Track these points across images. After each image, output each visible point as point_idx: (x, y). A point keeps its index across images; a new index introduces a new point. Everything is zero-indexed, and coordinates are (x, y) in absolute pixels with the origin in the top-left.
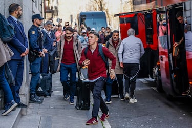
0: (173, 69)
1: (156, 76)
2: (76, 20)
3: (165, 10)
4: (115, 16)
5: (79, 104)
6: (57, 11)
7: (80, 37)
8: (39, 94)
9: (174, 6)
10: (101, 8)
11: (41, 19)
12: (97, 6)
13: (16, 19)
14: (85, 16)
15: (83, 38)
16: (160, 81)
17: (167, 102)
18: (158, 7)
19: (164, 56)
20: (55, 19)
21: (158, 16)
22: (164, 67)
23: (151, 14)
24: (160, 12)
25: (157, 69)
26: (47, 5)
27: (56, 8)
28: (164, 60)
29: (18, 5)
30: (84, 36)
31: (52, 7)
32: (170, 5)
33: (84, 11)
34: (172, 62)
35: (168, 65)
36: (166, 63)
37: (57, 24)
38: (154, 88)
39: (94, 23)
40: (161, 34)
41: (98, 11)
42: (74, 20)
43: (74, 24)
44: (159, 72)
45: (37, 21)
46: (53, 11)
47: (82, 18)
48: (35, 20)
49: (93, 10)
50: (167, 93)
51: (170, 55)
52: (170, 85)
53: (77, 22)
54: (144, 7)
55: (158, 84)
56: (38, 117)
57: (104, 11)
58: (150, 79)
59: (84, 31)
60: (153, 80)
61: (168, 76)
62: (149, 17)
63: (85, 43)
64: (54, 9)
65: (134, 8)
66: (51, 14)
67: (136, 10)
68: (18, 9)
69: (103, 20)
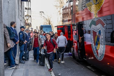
1: (72, 52)
2: (39, 28)
3: (76, 24)
4: (55, 27)
5: (40, 63)
6: (31, 25)
7: (41, 36)
8: (23, 60)
9: (79, 23)
10: (50, 24)
11: (24, 28)
12: (48, 23)
13: (14, 28)
14: (43, 27)
15: (42, 36)
16: (74, 54)
17: (77, 62)
18: (73, 23)
19: (75, 44)
20: (30, 28)
21: (73, 27)
22: (76, 48)
23: (70, 26)
24: (74, 25)
26: (26, 22)
27: (31, 23)
28: (75, 45)
29: (14, 22)
30: (42, 35)
31: (29, 23)
32: (78, 22)
33: (42, 25)
34: (79, 46)
35: (77, 47)
36: (76, 46)
37: (31, 30)
38: (72, 57)
39: (47, 30)
40: (74, 34)
41: (48, 25)
42: (38, 29)
43: (38, 30)
44: (73, 50)
45: (23, 29)
46: (29, 25)
47: (42, 27)
48: (22, 29)
49: (46, 24)
50: (77, 59)
51: (78, 43)
52: (78, 56)
53: (39, 30)
54: (67, 23)
55: (73, 55)
56: (23, 69)
57: (51, 25)
58: (70, 53)
59: (42, 33)
60: (71, 53)
61: (77, 52)
62: (69, 27)
63: (43, 38)
64: (30, 24)
65: (63, 23)
66: (28, 26)
67: (64, 24)
68: (15, 24)
69: (50, 28)
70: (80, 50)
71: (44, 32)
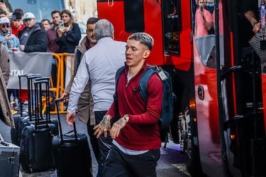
0: (227, 119)
1: (185, 137)
16: (196, 149)
22: (207, 113)
25: (188, 118)
28: (206, 98)
34: (225, 102)
35: (215, 108)
38: (181, 167)
51: (223, 83)
52: (220, 161)
58: (171, 144)
60: (179, 146)
61: (216, 137)
70: (231, 124)
71: (18, 15)
